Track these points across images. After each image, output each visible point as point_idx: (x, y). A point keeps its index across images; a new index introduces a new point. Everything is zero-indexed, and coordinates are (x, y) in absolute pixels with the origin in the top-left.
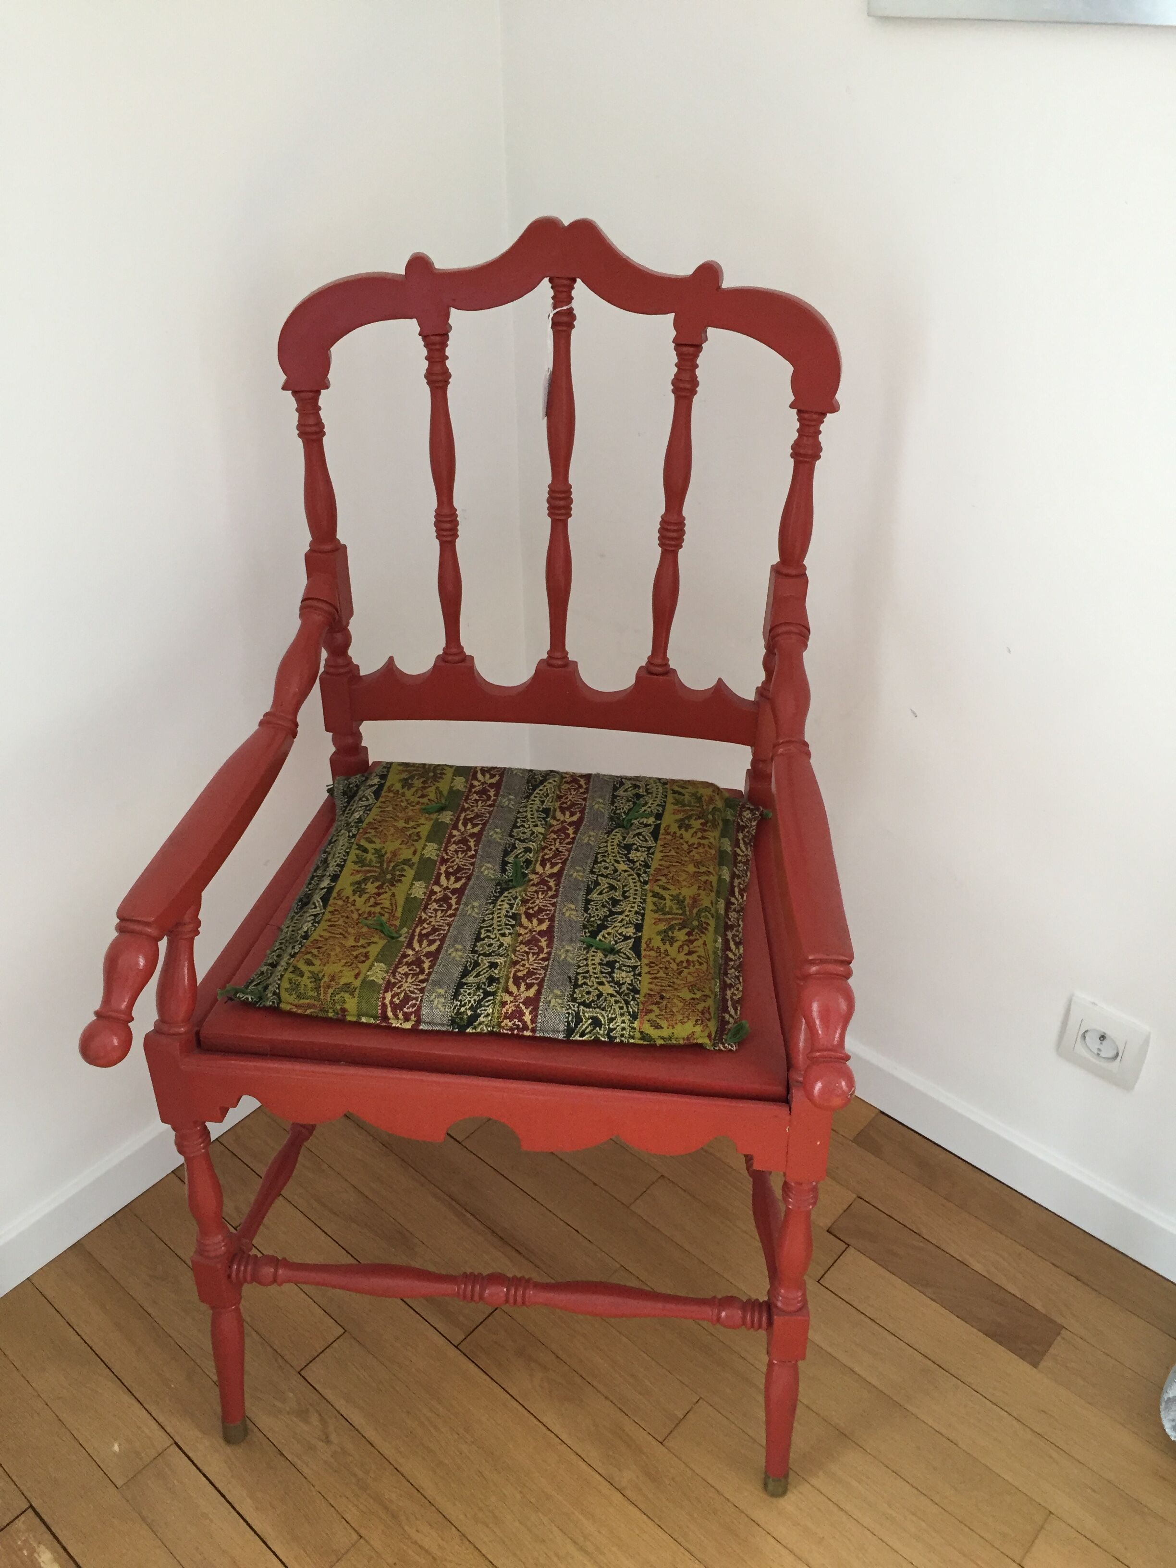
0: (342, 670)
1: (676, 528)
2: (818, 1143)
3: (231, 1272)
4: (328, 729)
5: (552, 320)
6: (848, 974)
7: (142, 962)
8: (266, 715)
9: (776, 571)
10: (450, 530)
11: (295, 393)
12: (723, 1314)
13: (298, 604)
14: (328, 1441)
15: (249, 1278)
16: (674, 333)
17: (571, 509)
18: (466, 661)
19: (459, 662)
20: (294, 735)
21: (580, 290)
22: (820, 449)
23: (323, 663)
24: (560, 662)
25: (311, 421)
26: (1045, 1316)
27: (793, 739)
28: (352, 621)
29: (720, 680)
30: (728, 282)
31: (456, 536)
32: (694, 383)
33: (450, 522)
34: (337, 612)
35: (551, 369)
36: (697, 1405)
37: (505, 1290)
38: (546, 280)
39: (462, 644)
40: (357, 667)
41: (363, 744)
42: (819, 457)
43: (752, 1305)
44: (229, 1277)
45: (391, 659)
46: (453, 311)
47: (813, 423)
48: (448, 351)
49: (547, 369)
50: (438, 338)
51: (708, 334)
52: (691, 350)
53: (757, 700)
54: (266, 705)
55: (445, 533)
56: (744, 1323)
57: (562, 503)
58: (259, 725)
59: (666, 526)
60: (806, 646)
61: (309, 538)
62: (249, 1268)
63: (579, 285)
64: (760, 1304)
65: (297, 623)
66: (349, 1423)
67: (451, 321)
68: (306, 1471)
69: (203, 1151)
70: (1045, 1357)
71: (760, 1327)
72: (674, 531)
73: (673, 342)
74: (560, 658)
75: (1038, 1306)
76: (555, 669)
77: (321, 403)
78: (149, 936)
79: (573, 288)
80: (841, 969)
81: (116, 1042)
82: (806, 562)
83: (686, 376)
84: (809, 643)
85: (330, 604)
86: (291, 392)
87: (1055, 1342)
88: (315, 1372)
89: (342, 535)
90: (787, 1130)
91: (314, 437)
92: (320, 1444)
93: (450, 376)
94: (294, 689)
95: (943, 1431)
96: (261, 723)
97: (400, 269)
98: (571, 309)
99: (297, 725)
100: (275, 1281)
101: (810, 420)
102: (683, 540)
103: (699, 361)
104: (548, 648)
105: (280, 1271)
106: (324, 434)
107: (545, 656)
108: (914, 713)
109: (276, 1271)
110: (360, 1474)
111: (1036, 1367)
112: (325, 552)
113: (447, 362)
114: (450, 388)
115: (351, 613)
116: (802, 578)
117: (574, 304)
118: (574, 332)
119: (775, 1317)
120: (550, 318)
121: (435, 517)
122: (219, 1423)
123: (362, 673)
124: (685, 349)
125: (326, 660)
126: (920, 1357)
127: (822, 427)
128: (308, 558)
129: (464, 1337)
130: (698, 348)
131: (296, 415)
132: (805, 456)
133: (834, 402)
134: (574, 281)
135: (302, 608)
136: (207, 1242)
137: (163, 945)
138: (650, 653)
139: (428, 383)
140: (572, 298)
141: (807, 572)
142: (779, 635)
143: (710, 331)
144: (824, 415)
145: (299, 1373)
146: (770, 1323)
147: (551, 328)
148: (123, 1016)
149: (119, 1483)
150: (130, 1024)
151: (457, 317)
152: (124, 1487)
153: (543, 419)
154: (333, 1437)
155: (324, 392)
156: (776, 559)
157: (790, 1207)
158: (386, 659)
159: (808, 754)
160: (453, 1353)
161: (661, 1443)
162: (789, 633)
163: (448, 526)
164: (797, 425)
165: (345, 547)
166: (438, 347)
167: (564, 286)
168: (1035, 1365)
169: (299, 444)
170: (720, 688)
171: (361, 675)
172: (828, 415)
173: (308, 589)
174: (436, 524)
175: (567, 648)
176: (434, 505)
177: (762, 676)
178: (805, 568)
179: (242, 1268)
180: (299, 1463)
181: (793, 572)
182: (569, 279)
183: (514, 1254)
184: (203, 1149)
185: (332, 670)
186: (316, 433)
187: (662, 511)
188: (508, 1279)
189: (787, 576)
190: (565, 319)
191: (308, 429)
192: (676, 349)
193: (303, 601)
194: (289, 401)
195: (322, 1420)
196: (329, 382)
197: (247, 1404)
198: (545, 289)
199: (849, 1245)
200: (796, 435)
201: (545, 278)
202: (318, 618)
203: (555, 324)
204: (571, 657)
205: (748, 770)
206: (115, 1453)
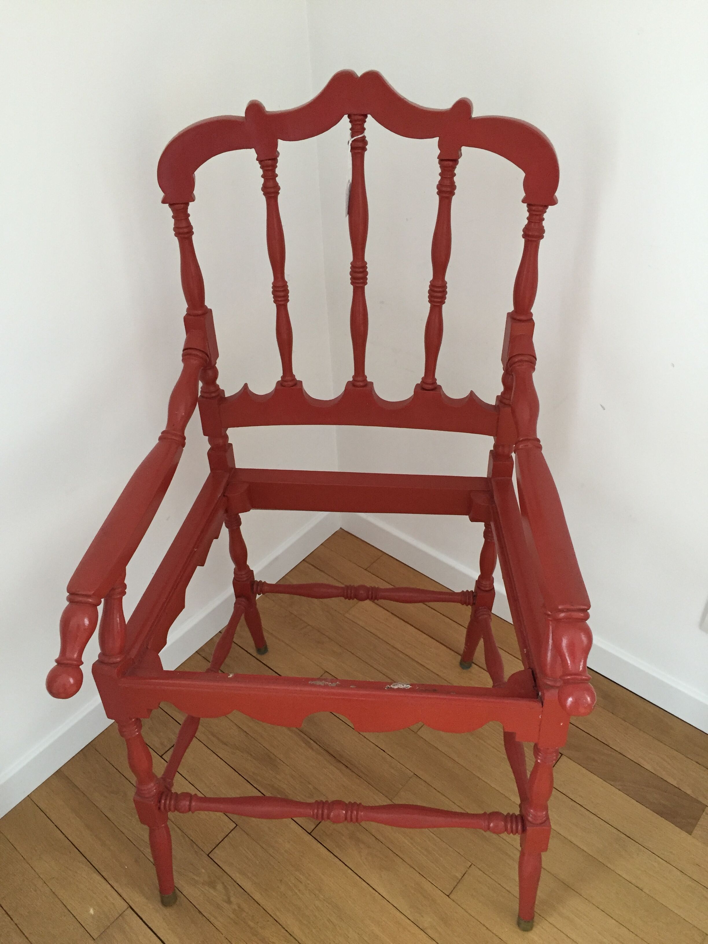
0: (213, 395)
1: (440, 290)
2: (561, 724)
3: (160, 805)
4: (205, 434)
5: (351, 145)
6: (587, 617)
7: (86, 622)
8: (163, 433)
9: (511, 317)
10: (283, 297)
11: (171, 205)
12: (492, 825)
13: (181, 352)
14: (229, 902)
15: (172, 807)
16: (438, 152)
17: (367, 279)
18: (297, 385)
19: (293, 386)
20: (183, 445)
21: (371, 123)
22: (543, 231)
23: (200, 390)
24: (361, 384)
25: (184, 224)
26: (695, 799)
27: (529, 438)
28: (218, 361)
29: (472, 392)
30: (476, 113)
31: (287, 300)
32: (453, 187)
33: (283, 291)
34: (208, 356)
35: (351, 181)
36: (470, 869)
37: (344, 812)
38: (346, 117)
39: (294, 373)
40: (223, 391)
41: (229, 442)
42: (542, 237)
43: (511, 817)
44: (159, 808)
45: (246, 385)
46: (280, 141)
47: (538, 213)
48: (277, 171)
49: (348, 181)
50: (270, 162)
51: (462, 151)
52: (451, 163)
53: (497, 404)
54: (163, 427)
55: (280, 299)
56: (506, 830)
57: (360, 275)
58: (159, 440)
59: (433, 288)
60: (534, 369)
61: (186, 306)
62: (173, 802)
63: (370, 118)
64: (516, 817)
65: (180, 366)
66: (242, 888)
67: (279, 149)
68: (217, 924)
69: (137, 733)
70: (696, 828)
71: (517, 832)
72: (440, 292)
73: (438, 158)
74: (361, 381)
75: (689, 792)
76: (358, 388)
77: (190, 211)
78: (90, 603)
79: (365, 122)
80: (582, 615)
81: (72, 681)
82: (532, 311)
83: (447, 182)
84: (536, 367)
85: (203, 351)
86: (168, 204)
87: (702, 816)
88: (218, 855)
89: (208, 303)
90: (540, 716)
91: (186, 236)
92: (225, 904)
93: (279, 189)
94: (182, 413)
95: (633, 881)
96: (160, 439)
97: (242, 113)
98: (364, 137)
99: (184, 438)
100: (190, 810)
101: (537, 211)
102: (445, 298)
103: (456, 171)
104: (353, 374)
105: (193, 803)
106: (193, 233)
107: (351, 379)
108: (602, 407)
109: (190, 802)
110: (252, 924)
111: (690, 835)
112: (198, 315)
113: (277, 179)
114: (279, 197)
115: (217, 356)
116: (530, 322)
117: (366, 133)
118: (366, 153)
119: (528, 828)
120: (350, 144)
121: (273, 287)
122: (157, 892)
123: (227, 395)
124: (446, 163)
125: (201, 388)
126: (615, 831)
127: (545, 216)
128: (186, 319)
129: (314, 827)
130: (455, 161)
131: (173, 221)
132: (532, 236)
133: (554, 197)
134: (366, 116)
135: (184, 355)
136: (143, 788)
137: (100, 609)
138: (423, 375)
139: (264, 194)
140: (364, 129)
141: (534, 318)
142: (515, 363)
143: (464, 149)
144: (546, 207)
145: (208, 855)
146: (524, 830)
147: (351, 151)
148: (75, 662)
149: (95, 936)
150: (81, 667)
151: (282, 145)
152: (98, 939)
153: (346, 216)
154: (232, 899)
155: (191, 204)
156: (511, 308)
157: (539, 761)
158: (242, 386)
159: (540, 447)
160: (308, 838)
161: (448, 896)
162: (521, 361)
163: (282, 294)
164: (527, 214)
165: (211, 310)
166: (270, 168)
167: (358, 120)
168: (690, 833)
169: (176, 241)
170: (472, 397)
171: (226, 396)
172: (550, 207)
173: (187, 341)
174: (273, 293)
175: (366, 374)
176: (271, 279)
177: (501, 388)
178: (531, 314)
179: (168, 802)
180: (212, 919)
181: (523, 317)
182: (363, 115)
183: (344, 768)
184: (138, 732)
185: (206, 395)
186: (188, 233)
187: (431, 277)
188: (346, 804)
189: (520, 321)
190: (360, 144)
191: (181, 231)
192: (439, 163)
193: (184, 350)
194: (167, 211)
195: (225, 887)
196: (194, 196)
197: (175, 880)
198: (345, 123)
199: (562, 754)
200: (526, 222)
201: (345, 115)
202: (195, 362)
203: (353, 148)
204: (369, 379)
205: (491, 451)
206: (91, 915)
